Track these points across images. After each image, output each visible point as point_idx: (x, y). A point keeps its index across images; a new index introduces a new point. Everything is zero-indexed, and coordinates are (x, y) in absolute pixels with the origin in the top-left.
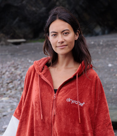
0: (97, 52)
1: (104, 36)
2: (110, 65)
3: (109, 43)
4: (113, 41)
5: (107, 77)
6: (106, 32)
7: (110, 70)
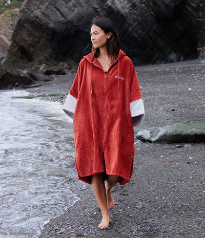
0: (174, 78)
1: (179, 63)
2: (190, 89)
3: (186, 70)
4: (190, 67)
5: (188, 100)
6: (182, 58)
7: (190, 94)
